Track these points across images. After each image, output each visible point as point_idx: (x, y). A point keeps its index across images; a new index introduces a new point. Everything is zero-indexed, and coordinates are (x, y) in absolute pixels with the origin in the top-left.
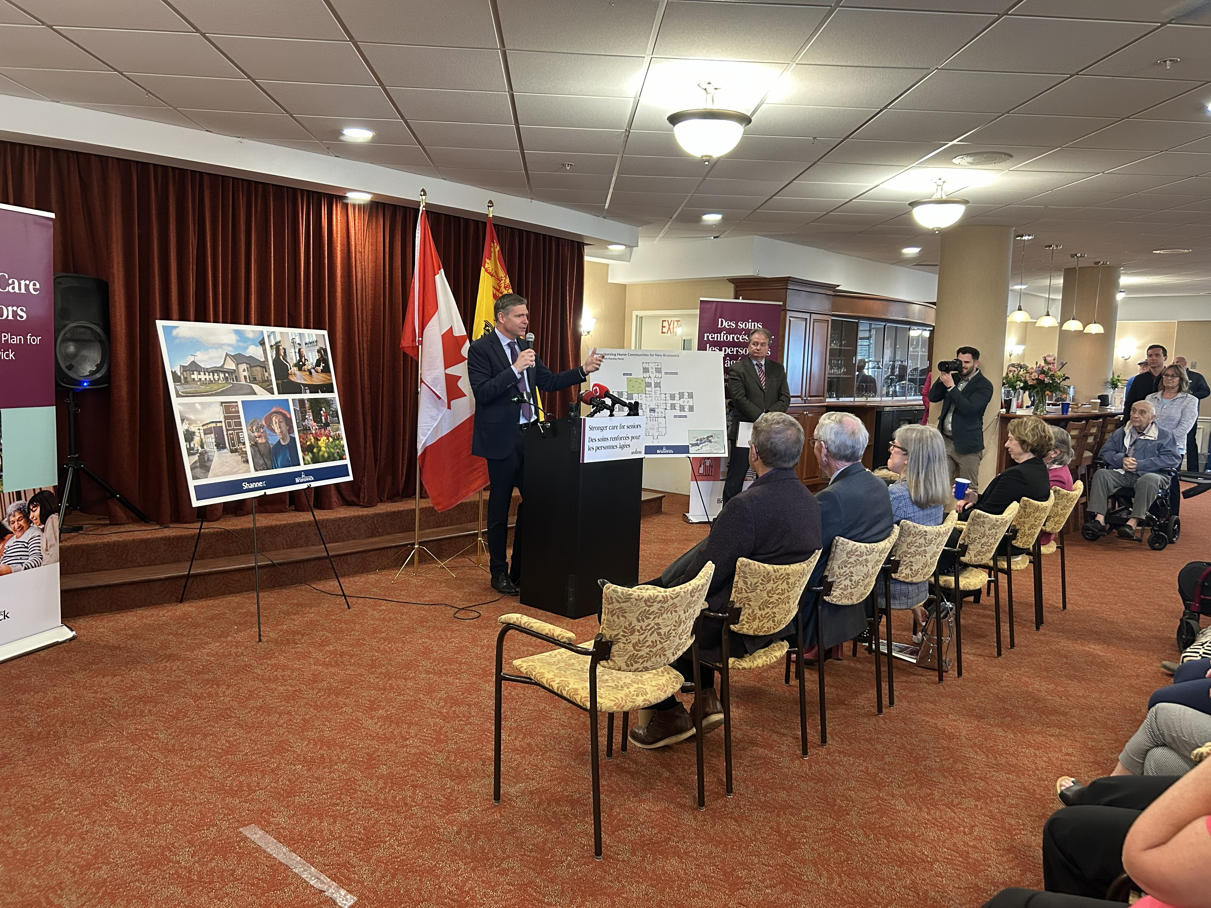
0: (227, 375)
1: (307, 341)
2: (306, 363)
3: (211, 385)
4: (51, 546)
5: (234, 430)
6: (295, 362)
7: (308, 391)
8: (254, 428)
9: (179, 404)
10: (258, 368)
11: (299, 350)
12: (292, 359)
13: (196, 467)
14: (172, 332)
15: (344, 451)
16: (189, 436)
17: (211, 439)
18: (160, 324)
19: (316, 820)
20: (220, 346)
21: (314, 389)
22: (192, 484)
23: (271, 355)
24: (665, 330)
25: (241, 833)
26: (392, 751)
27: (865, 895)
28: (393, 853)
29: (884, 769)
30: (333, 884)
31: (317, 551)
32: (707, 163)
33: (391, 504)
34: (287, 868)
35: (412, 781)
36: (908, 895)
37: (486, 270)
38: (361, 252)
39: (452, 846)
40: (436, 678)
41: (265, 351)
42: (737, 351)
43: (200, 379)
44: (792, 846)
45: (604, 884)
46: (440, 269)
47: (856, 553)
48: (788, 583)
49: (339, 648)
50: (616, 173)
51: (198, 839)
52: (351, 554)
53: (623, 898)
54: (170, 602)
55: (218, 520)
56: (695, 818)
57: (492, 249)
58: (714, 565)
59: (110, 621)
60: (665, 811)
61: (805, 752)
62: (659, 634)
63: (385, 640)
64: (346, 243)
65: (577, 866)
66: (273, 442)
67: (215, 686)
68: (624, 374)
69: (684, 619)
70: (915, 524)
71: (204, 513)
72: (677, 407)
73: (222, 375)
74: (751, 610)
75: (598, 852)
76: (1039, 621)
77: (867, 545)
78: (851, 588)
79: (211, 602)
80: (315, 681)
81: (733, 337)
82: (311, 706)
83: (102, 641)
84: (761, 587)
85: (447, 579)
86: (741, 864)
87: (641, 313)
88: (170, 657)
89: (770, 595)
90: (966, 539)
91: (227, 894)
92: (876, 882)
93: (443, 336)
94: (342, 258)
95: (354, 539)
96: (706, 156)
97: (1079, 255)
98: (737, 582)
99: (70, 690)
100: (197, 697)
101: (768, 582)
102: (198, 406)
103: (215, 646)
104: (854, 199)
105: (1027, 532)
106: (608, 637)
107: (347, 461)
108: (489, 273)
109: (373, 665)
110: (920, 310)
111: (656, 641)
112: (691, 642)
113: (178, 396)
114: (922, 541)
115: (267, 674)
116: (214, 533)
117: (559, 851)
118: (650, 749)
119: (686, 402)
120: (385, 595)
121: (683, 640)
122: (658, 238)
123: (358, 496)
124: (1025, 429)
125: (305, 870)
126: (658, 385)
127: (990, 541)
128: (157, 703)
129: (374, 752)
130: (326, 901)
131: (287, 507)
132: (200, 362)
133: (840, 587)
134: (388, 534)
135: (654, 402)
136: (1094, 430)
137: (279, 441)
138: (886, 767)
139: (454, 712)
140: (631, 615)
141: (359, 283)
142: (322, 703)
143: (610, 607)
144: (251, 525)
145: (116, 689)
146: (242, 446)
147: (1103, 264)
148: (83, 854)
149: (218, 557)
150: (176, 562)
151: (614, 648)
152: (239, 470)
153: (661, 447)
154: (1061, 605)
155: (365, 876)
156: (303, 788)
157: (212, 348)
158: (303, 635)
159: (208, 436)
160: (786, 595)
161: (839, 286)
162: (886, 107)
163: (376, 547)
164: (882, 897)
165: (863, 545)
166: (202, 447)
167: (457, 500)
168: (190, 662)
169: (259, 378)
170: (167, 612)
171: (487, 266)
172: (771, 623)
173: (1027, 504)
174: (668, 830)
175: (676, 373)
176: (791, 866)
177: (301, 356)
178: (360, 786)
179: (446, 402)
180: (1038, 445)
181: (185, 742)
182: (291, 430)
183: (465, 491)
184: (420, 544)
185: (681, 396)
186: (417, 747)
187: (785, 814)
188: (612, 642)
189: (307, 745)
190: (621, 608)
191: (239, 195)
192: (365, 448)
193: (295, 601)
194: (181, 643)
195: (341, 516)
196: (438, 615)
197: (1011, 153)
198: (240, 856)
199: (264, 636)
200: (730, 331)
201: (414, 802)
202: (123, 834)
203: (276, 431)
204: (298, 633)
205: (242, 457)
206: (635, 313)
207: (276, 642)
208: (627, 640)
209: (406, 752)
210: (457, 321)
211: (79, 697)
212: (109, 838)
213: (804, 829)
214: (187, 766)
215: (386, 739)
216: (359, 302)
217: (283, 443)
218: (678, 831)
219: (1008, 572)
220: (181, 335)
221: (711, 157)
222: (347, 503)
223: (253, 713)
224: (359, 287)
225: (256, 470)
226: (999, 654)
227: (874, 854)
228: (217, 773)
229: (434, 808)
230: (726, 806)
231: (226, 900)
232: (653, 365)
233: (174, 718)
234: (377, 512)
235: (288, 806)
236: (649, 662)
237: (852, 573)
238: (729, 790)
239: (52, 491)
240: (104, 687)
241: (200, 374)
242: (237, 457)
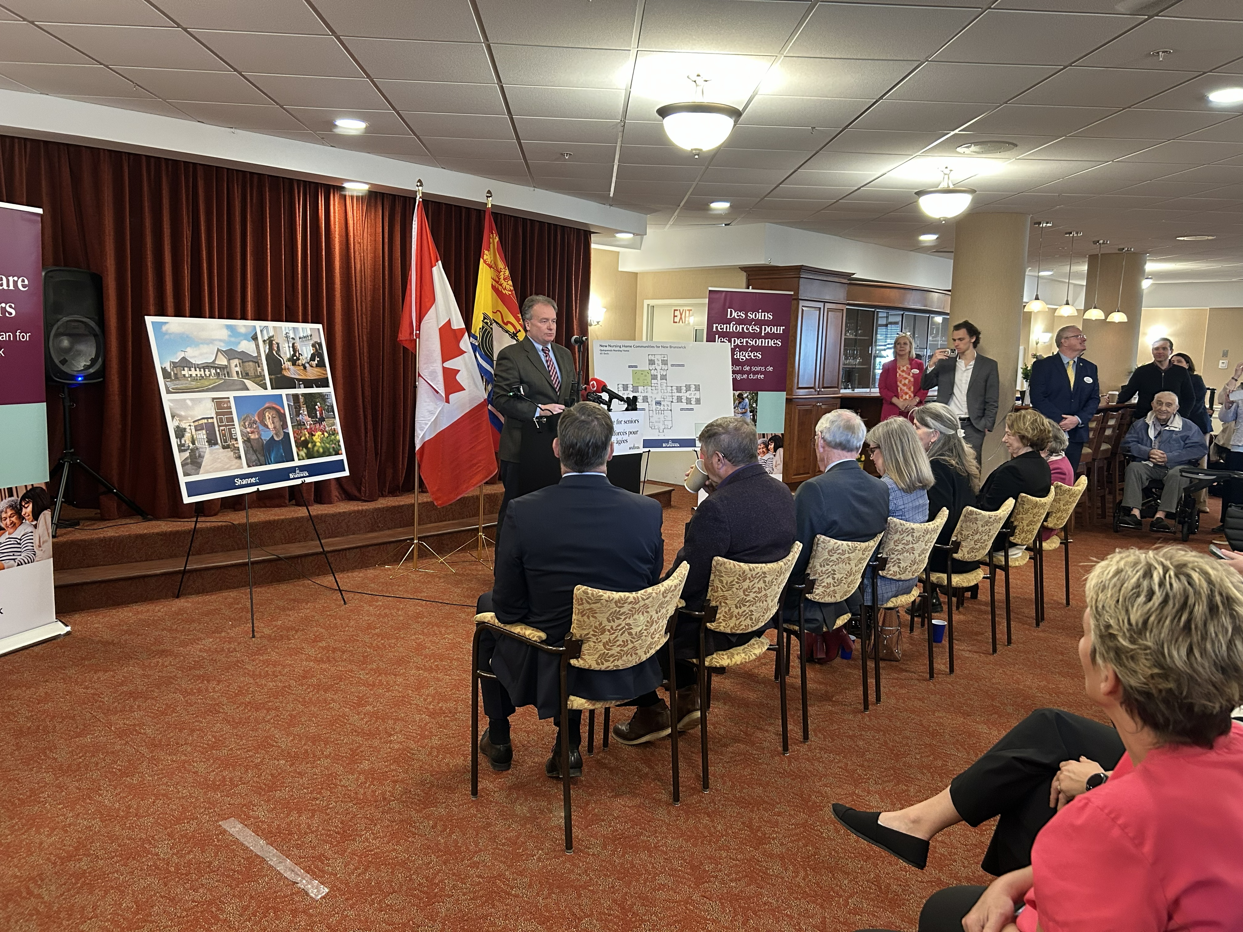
0: (218, 371)
1: (301, 336)
2: (301, 357)
3: (202, 381)
4: (44, 542)
5: (226, 426)
6: (288, 356)
7: (302, 386)
8: (247, 424)
9: (169, 400)
10: (251, 363)
11: (293, 344)
12: (285, 353)
13: (187, 464)
14: (161, 328)
15: (339, 446)
16: (180, 433)
17: (202, 435)
18: (149, 320)
19: (295, 814)
20: (211, 342)
21: (308, 384)
22: (183, 480)
23: (264, 350)
24: (677, 319)
25: (220, 826)
26: (376, 747)
27: (827, 888)
28: (368, 846)
29: (862, 766)
30: (306, 876)
31: (313, 547)
32: (697, 157)
33: (391, 499)
34: (263, 860)
35: (393, 776)
36: (870, 888)
37: (485, 262)
38: (360, 243)
39: (426, 840)
40: (426, 674)
41: (257, 346)
42: (747, 342)
43: (191, 375)
44: (761, 841)
45: (573, 877)
46: (437, 261)
47: (838, 552)
48: (765, 582)
49: (332, 644)
50: (616, 161)
51: (178, 832)
52: (349, 549)
53: (589, 890)
54: (166, 597)
55: (215, 515)
56: (669, 812)
57: (491, 240)
58: (688, 566)
59: (105, 617)
60: (639, 807)
61: (786, 749)
62: (630, 634)
63: (378, 636)
64: (344, 234)
65: (547, 859)
66: (266, 437)
67: (205, 682)
68: (630, 367)
69: (656, 619)
70: (902, 521)
71: (200, 509)
72: (684, 400)
73: (213, 371)
74: (728, 608)
75: (569, 845)
76: (1040, 618)
77: (850, 543)
78: (834, 586)
79: (207, 598)
80: (304, 677)
81: (743, 328)
82: (299, 702)
83: (97, 636)
84: (737, 586)
85: (446, 575)
86: (710, 858)
87: (652, 302)
88: (163, 653)
89: (747, 593)
90: (959, 536)
91: (202, 885)
92: (840, 876)
93: (440, 329)
94: (340, 249)
95: (354, 534)
96: (696, 149)
97: (1101, 242)
98: (713, 580)
99: (61, 685)
100: (186, 693)
101: (744, 581)
102: (189, 402)
103: (208, 642)
104: (862, 187)
105: (1026, 528)
106: (578, 636)
107: (343, 457)
108: (488, 265)
109: (365, 660)
110: (939, 298)
111: (627, 641)
112: (664, 640)
113: (168, 392)
114: (910, 538)
115: (258, 670)
116: (211, 528)
117: (530, 845)
118: (631, 745)
119: (693, 395)
120: (382, 590)
121: (656, 639)
122: (668, 226)
123: (359, 491)
124: (1024, 424)
125: (280, 863)
126: (664, 377)
127: (984, 538)
128: (147, 699)
129: (359, 747)
130: (298, 892)
131: (287, 501)
132: (191, 357)
133: (823, 585)
134: (389, 529)
135: (660, 394)
136: (1112, 422)
137: (273, 436)
138: (866, 763)
139: (441, 708)
140: (601, 615)
141: (358, 275)
142: (310, 699)
143: (580, 607)
144: (245, 521)
145: (107, 685)
146: (235, 442)
147: (1128, 250)
148: (64, 846)
149: (215, 552)
150: (171, 557)
151: (585, 647)
152: (231, 466)
153: (667, 441)
154: (1065, 601)
155: (338, 869)
156: (284, 782)
157: (202, 343)
158: (297, 631)
159: (199, 432)
160: (763, 594)
161: (854, 274)
162: (881, 98)
163: (376, 542)
164: (844, 891)
165: (845, 543)
166: (193, 443)
167: (457, 496)
168: (182, 658)
169: (251, 373)
170: (163, 608)
171: (485, 257)
172: (748, 622)
173: (1025, 500)
174: (640, 825)
175: (683, 365)
176: (758, 861)
177: (295, 350)
178: (341, 781)
179: (444, 396)
180: (1038, 439)
181: (172, 738)
182: (284, 425)
183: (465, 486)
184: (419, 539)
185: (688, 388)
186: (401, 743)
187: (758, 809)
188: (582, 641)
189: (293, 740)
190: (591, 608)
191: (233, 186)
192: (366, 442)
193: (292, 597)
194: (175, 638)
195: (342, 511)
196: (434, 610)
197: (1015, 142)
198: (218, 848)
199: (257, 632)
200: (740, 322)
201: (393, 796)
202: (105, 827)
203: (270, 427)
204: (293, 628)
205: (235, 453)
206: (646, 302)
207: (269, 638)
208: (597, 639)
209: (390, 748)
210: (456, 314)
211: (71, 693)
212: (91, 830)
213: (776, 824)
214: (172, 761)
215: (371, 735)
216: (358, 294)
217: (276, 439)
218: (651, 826)
219: (1006, 568)
220: (169, 332)
221: (701, 150)
222: (349, 497)
223: (241, 709)
224: (358, 279)
225: (249, 466)
226: (995, 651)
227: (842, 849)
228: (201, 768)
229: (412, 803)
230: (701, 801)
231: (201, 890)
232: (659, 357)
233: (163, 713)
234: (377, 506)
235: (269, 800)
236: (620, 661)
237: (834, 571)
238: (706, 786)
239: (44, 488)
240: (95, 682)
241: (190, 370)
242: (229, 453)
